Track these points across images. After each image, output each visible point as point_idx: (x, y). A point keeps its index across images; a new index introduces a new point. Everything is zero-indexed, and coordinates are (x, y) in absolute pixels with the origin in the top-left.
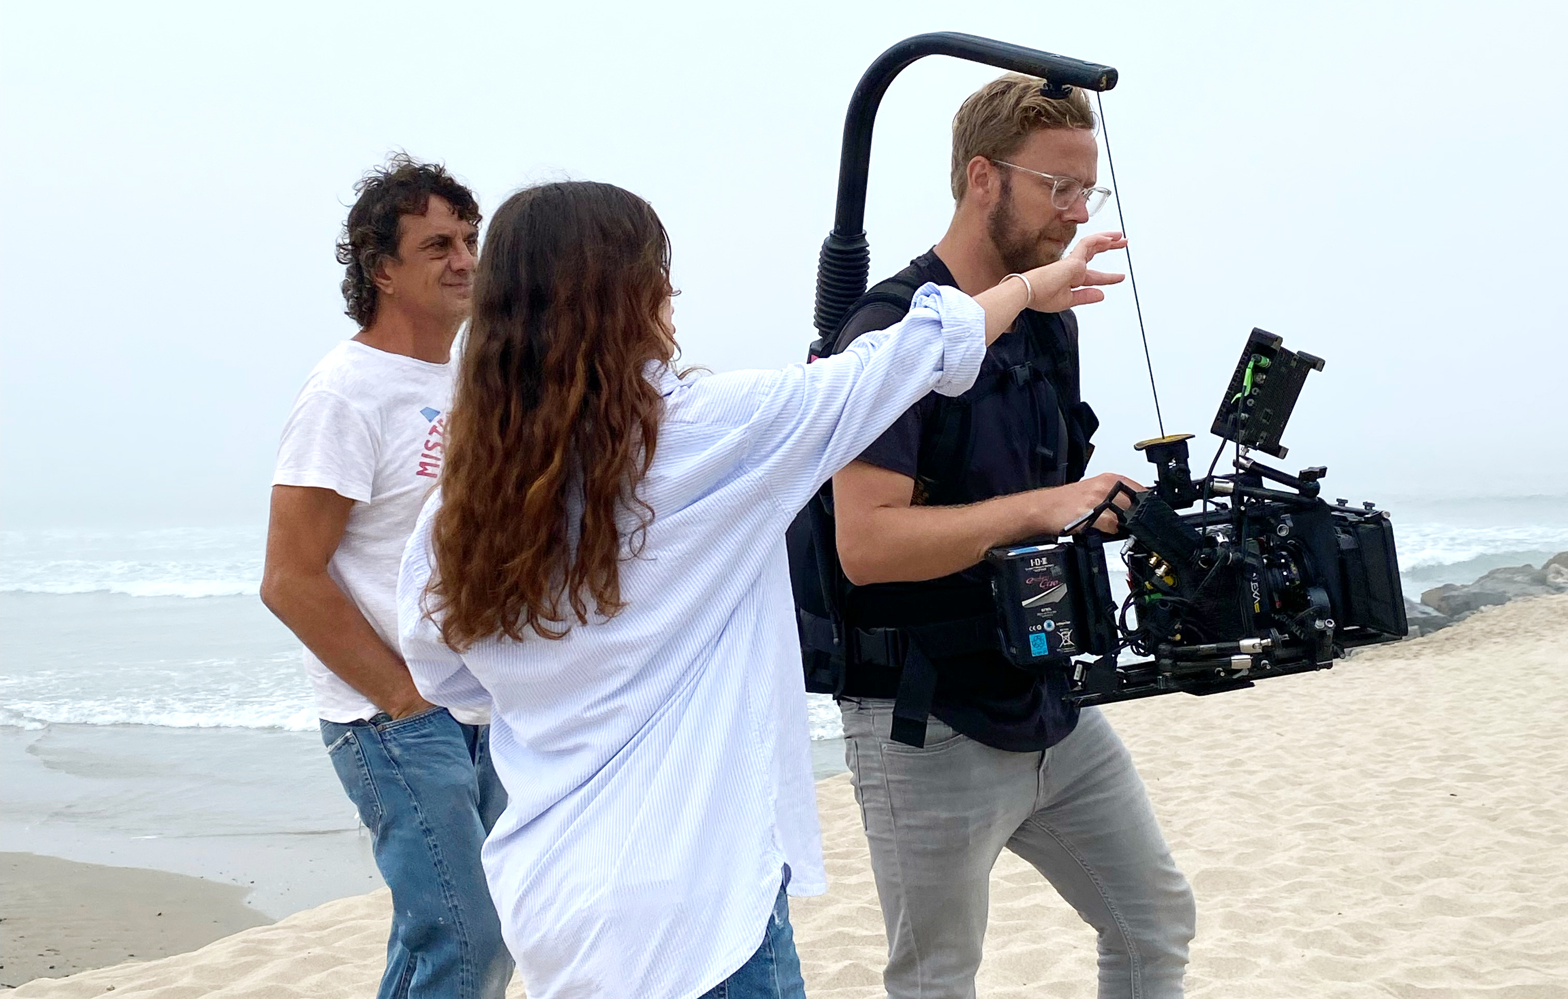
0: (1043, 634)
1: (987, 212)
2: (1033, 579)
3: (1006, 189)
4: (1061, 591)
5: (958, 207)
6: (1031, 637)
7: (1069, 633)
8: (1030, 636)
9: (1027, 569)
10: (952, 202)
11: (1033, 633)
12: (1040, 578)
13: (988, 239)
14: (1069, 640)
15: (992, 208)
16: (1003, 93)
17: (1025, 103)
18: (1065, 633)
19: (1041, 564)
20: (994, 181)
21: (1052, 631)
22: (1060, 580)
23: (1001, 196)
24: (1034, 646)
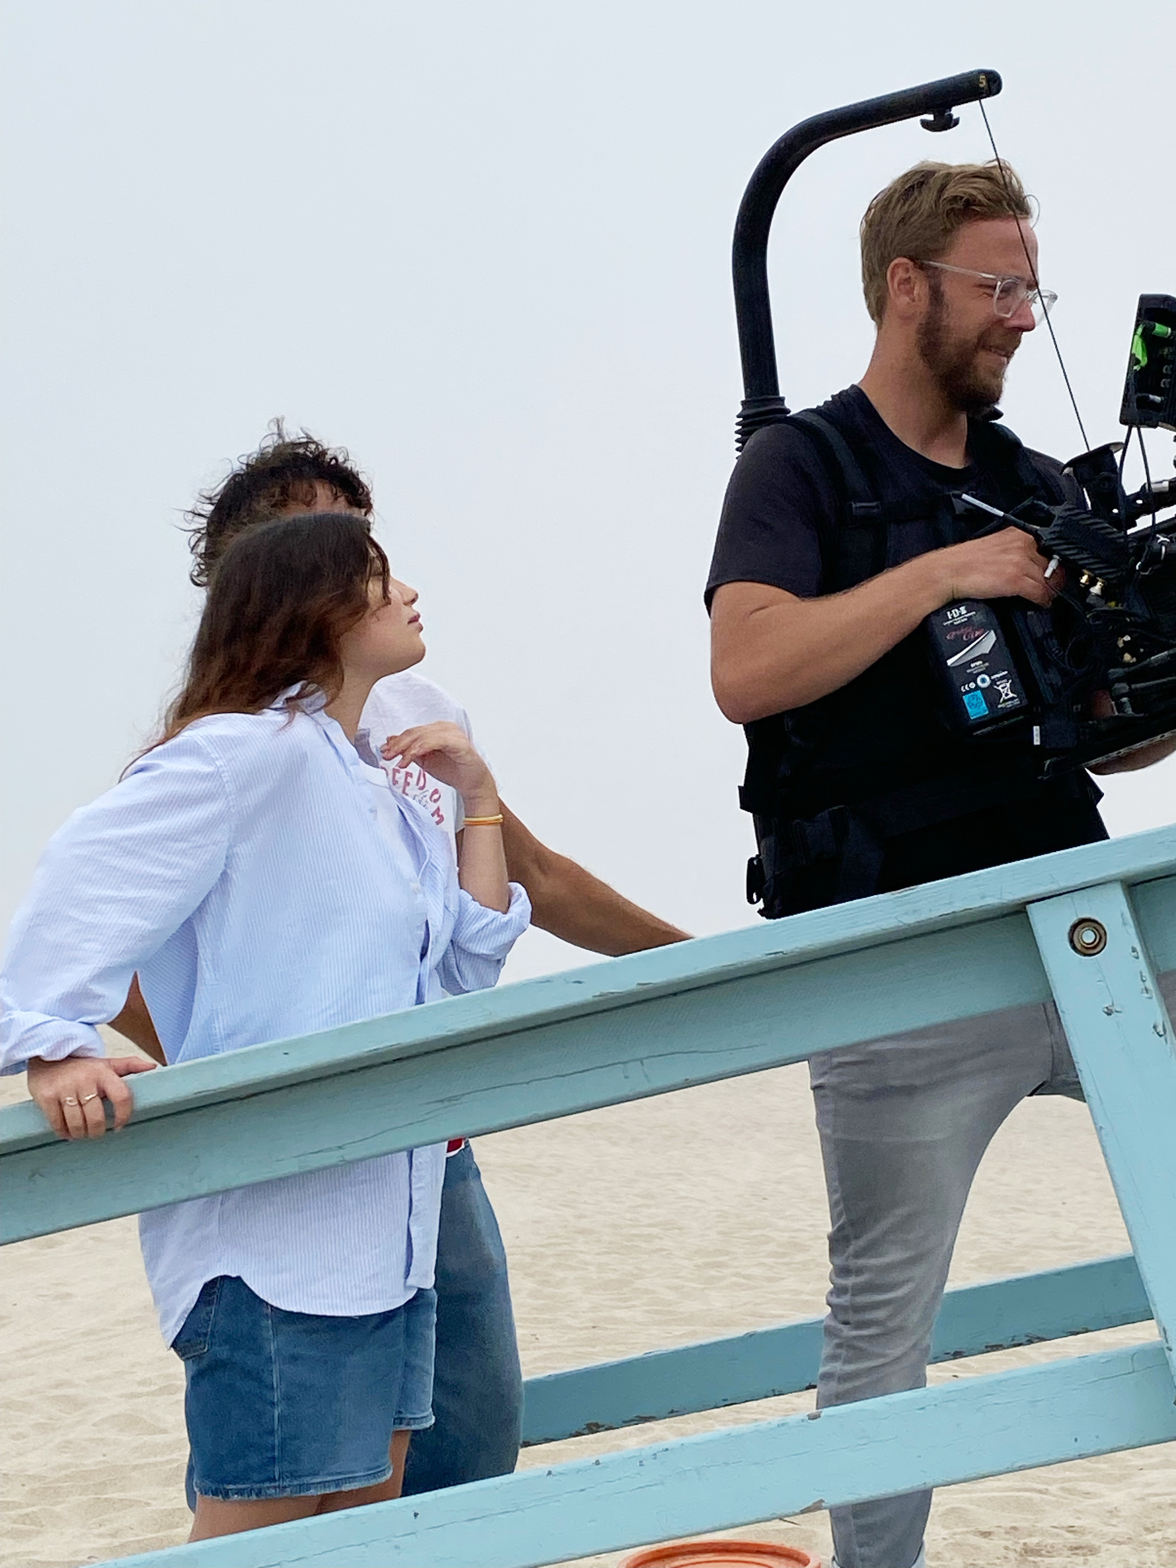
0: (979, 692)
1: (914, 326)
2: (954, 633)
3: (936, 295)
4: (988, 641)
5: (879, 327)
6: (966, 698)
7: (1008, 685)
8: (964, 697)
9: (945, 624)
10: (870, 326)
11: (967, 692)
12: (962, 630)
13: (917, 357)
14: (1009, 692)
15: (920, 319)
16: (921, 184)
17: (947, 194)
18: (1003, 685)
19: (961, 615)
20: (921, 289)
21: (987, 688)
22: (985, 628)
23: (931, 304)
24: (970, 707)
